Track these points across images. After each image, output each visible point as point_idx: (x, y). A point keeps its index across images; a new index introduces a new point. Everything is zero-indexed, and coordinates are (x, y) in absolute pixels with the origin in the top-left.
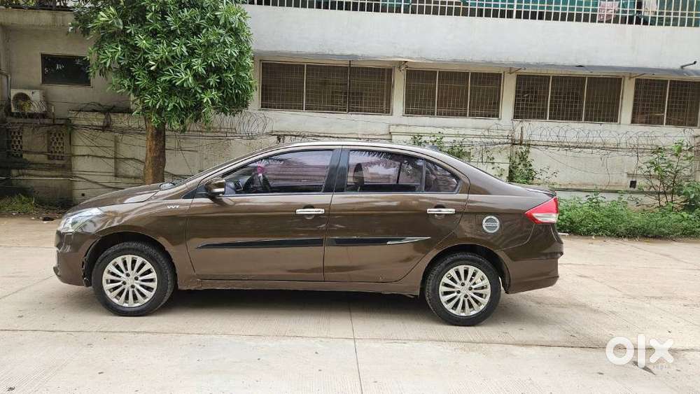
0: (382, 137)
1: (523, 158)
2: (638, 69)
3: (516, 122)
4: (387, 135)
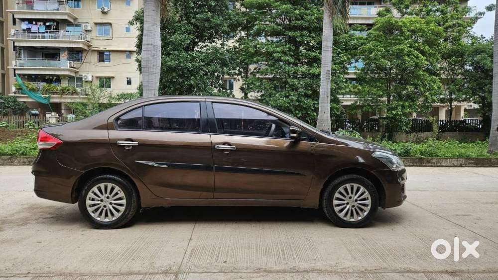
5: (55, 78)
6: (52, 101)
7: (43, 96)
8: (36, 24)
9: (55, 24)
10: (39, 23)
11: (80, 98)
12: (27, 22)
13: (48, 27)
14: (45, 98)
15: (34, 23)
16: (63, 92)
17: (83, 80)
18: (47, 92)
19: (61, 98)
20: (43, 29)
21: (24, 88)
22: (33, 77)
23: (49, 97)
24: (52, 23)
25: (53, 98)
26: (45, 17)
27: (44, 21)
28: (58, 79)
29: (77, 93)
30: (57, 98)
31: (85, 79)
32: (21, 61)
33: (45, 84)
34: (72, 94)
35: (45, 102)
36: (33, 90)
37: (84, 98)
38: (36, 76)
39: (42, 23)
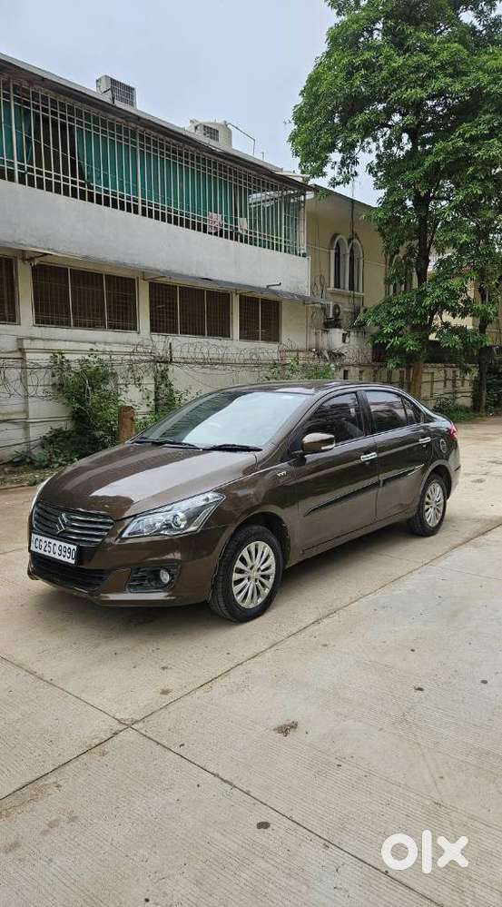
0: (10, 355)
1: (164, 377)
2: (245, 286)
3: (156, 337)
4: (16, 351)
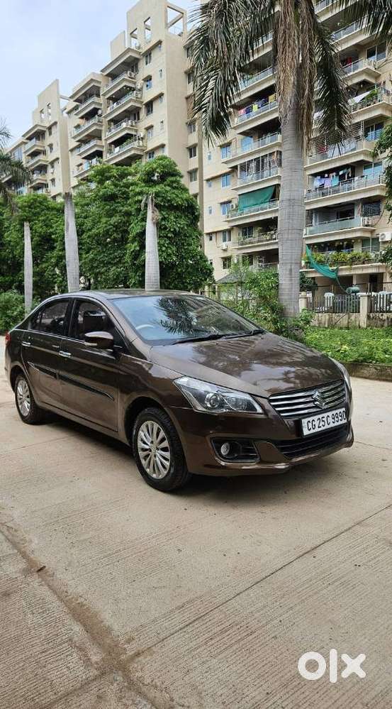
5: (345, 243)
6: (341, 273)
7: (330, 268)
8: (328, 177)
9: (350, 170)
10: (331, 175)
11: (372, 267)
12: (319, 177)
13: (342, 177)
14: (333, 271)
15: (326, 175)
16: (354, 260)
17: (380, 240)
18: (335, 262)
19: (351, 269)
20: (336, 181)
21: (313, 261)
22: (323, 245)
23: (337, 270)
24: (345, 171)
25: (342, 269)
26: (338, 164)
27: (336, 170)
28: (349, 244)
29: (369, 261)
30: (346, 269)
31: (382, 239)
32: (311, 228)
33: (334, 253)
34: (363, 263)
35: (333, 276)
36: (321, 262)
37: (379, 267)
38: (325, 243)
39: (334, 174)
